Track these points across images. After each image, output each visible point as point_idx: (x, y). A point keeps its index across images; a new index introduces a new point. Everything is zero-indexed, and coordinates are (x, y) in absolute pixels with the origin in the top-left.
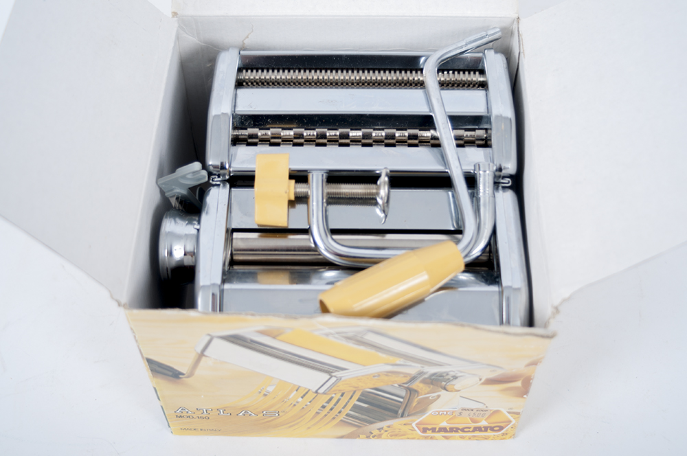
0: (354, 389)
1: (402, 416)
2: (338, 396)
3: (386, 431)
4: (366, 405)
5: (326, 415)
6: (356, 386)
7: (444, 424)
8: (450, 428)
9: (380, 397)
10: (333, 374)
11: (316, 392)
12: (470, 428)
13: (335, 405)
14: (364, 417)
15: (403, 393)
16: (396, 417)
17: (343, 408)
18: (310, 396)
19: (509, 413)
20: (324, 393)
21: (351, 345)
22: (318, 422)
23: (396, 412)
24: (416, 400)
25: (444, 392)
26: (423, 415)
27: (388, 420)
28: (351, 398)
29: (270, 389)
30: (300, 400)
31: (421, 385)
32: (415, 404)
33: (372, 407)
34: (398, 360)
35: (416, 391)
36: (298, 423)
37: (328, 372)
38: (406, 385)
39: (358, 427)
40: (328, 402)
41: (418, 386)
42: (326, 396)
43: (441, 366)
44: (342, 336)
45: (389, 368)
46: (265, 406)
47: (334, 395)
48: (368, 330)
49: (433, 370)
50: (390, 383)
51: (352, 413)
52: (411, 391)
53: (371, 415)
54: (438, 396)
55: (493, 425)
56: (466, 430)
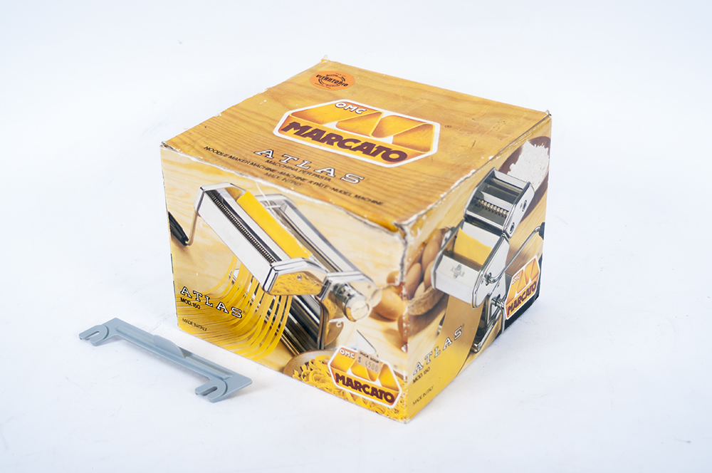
0: (288, 293)
1: (320, 348)
2: (277, 299)
3: (312, 370)
4: (296, 322)
5: (271, 328)
6: (288, 288)
7: (350, 374)
8: (355, 382)
9: (304, 312)
10: (273, 264)
11: (263, 289)
12: (368, 387)
13: (276, 313)
14: (295, 340)
15: (317, 310)
16: (316, 348)
17: (281, 320)
18: (260, 291)
19: (395, 373)
20: (268, 292)
21: (274, 216)
22: (266, 337)
23: (315, 339)
24: (328, 324)
25: (344, 319)
26: (334, 351)
27: (312, 350)
28: (285, 307)
29: (236, 275)
30: (254, 296)
31: (330, 303)
32: (327, 331)
33: (299, 325)
34: (311, 257)
35: (327, 311)
36: (253, 334)
37: (270, 261)
38: (320, 299)
39: (293, 355)
40: (271, 307)
41: (328, 302)
42: (269, 299)
43: (337, 271)
44: (274, 209)
45: (306, 267)
46: (233, 300)
47: (274, 298)
48: (286, 201)
49: (335, 280)
50: (309, 292)
51: (288, 330)
52: (324, 309)
53: (300, 339)
54: (342, 323)
55: (386, 390)
56: (367, 389)
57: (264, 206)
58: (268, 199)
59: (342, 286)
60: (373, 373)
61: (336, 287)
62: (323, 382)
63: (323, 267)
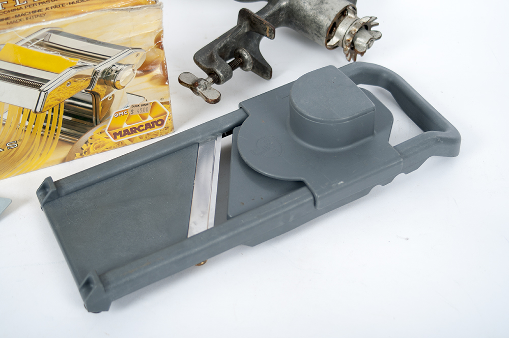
0: (59, 102)
1: (97, 124)
2: (50, 113)
3: (91, 144)
4: (70, 118)
5: (48, 136)
6: (59, 98)
7: (126, 126)
8: (131, 129)
9: (77, 107)
10: (41, 88)
11: (35, 112)
12: (142, 126)
13: (51, 123)
14: (73, 132)
15: (89, 98)
16: (93, 126)
17: (57, 125)
18: (33, 116)
19: (162, 103)
20: (41, 112)
21: (42, 51)
22: (45, 146)
23: (91, 120)
24: (100, 103)
25: (115, 91)
26: (109, 119)
27: (89, 130)
28: (59, 113)
29: (5, 116)
30: (27, 123)
31: (99, 87)
32: (101, 108)
33: (75, 119)
34: (78, 62)
35: (98, 94)
36: (32, 151)
37: (37, 87)
38: (90, 90)
39: (72, 144)
40: (45, 122)
41: (97, 88)
42: (43, 116)
43: (105, 59)
44: (37, 44)
45: (74, 72)
46: (7, 137)
47: (47, 113)
48: (50, 31)
49: (102, 67)
50: (79, 90)
51: (64, 129)
52: (95, 95)
53: (77, 128)
54: (113, 96)
55: (156, 119)
56: (141, 128)
57: (26, 47)
58: (28, 40)
59: (110, 68)
60: (144, 114)
61: (104, 72)
62: (103, 145)
63: (91, 64)
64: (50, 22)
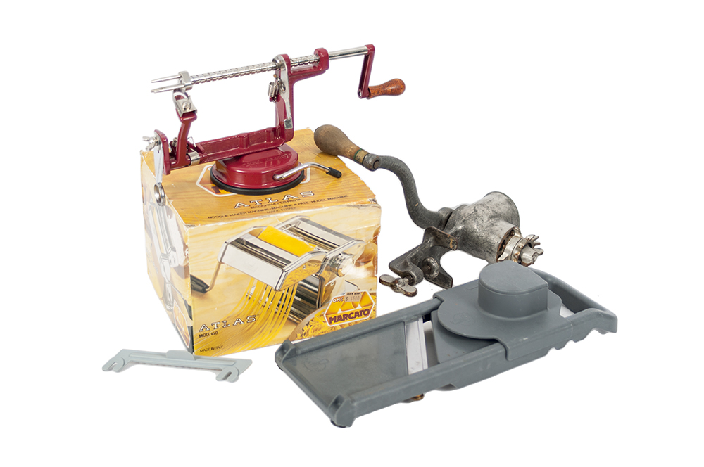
0: (294, 283)
1: (318, 307)
2: (285, 292)
3: (311, 326)
4: (299, 299)
5: (280, 314)
6: (295, 279)
7: (340, 312)
8: (344, 315)
9: (306, 289)
10: (284, 269)
11: (275, 290)
12: (352, 313)
13: (284, 302)
14: (299, 312)
15: (317, 282)
16: (315, 309)
17: (289, 305)
18: (273, 293)
19: (370, 294)
20: (279, 290)
21: (291, 235)
22: (276, 323)
23: (315, 303)
24: (324, 288)
25: (337, 278)
26: (329, 303)
27: (312, 312)
28: (292, 293)
29: (252, 291)
30: (267, 299)
31: (326, 272)
32: (324, 292)
33: (303, 301)
34: (314, 248)
35: (324, 279)
36: (265, 326)
37: (281, 267)
38: (318, 274)
39: (297, 324)
40: (281, 300)
41: (325, 273)
42: (280, 293)
43: (335, 248)
44: (289, 229)
45: (310, 257)
46: (249, 311)
47: (284, 291)
48: (301, 219)
49: (331, 255)
50: (311, 273)
51: (293, 309)
52: (322, 279)
53: (303, 310)
54: (335, 282)
55: (364, 309)
56: (351, 316)
57: (280, 230)
58: (284, 225)
59: (337, 256)
60: (355, 302)
61: (332, 259)
62: (320, 329)
63: (324, 251)
64: (302, 212)
